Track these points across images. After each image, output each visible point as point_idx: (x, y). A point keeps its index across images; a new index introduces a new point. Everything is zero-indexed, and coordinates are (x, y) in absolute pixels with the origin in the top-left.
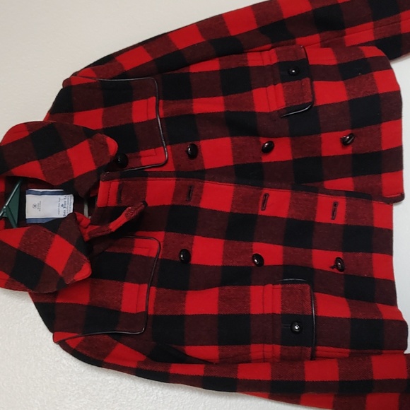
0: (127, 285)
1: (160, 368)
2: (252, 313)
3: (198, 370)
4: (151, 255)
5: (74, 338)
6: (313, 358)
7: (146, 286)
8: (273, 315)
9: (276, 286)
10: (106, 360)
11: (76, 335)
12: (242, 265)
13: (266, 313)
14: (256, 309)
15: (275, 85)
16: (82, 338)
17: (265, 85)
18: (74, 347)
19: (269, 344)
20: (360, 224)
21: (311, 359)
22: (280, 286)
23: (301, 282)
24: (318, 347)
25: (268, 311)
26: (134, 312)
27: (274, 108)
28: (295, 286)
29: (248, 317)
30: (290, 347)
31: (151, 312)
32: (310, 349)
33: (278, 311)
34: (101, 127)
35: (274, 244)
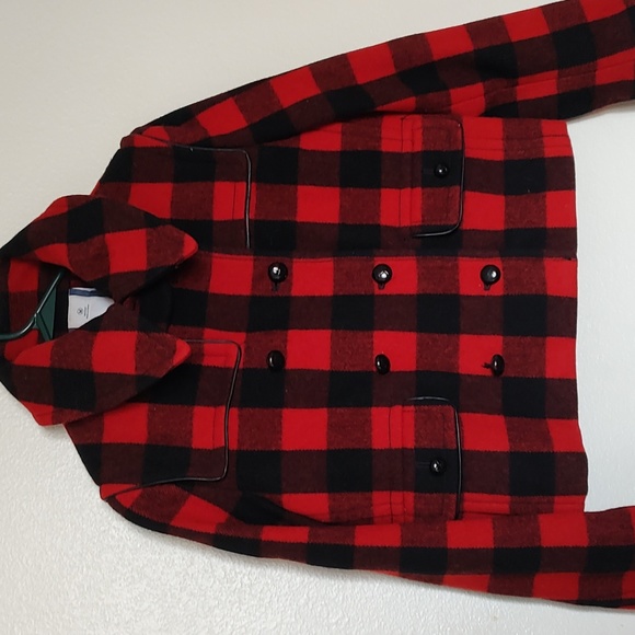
0: (198, 409)
1: (247, 532)
2: (375, 447)
3: (300, 535)
4: (227, 365)
5: (128, 490)
6: (458, 516)
7: (223, 409)
8: (404, 449)
9: (407, 408)
10: (172, 523)
11: (132, 486)
12: (357, 369)
13: (393, 447)
14: (379, 442)
15: (412, 187)
16: (140, 491)
17: (398, 186)
18: (128, 506)
19: (399, 490)
20: (526, 292)
21: (456, 518)
22: (412, 407)
23: (442, 403)
24: (466, 495)
25: (397, 445)
26: (211, 448)
27: (406, 223)
28: (434, 408)
29: (369, 453)
30: (428, 495)
31: (234, 446)
32: (454, 496)
33: (411, 445)
34: (168, 216)
35: (404, 331)
